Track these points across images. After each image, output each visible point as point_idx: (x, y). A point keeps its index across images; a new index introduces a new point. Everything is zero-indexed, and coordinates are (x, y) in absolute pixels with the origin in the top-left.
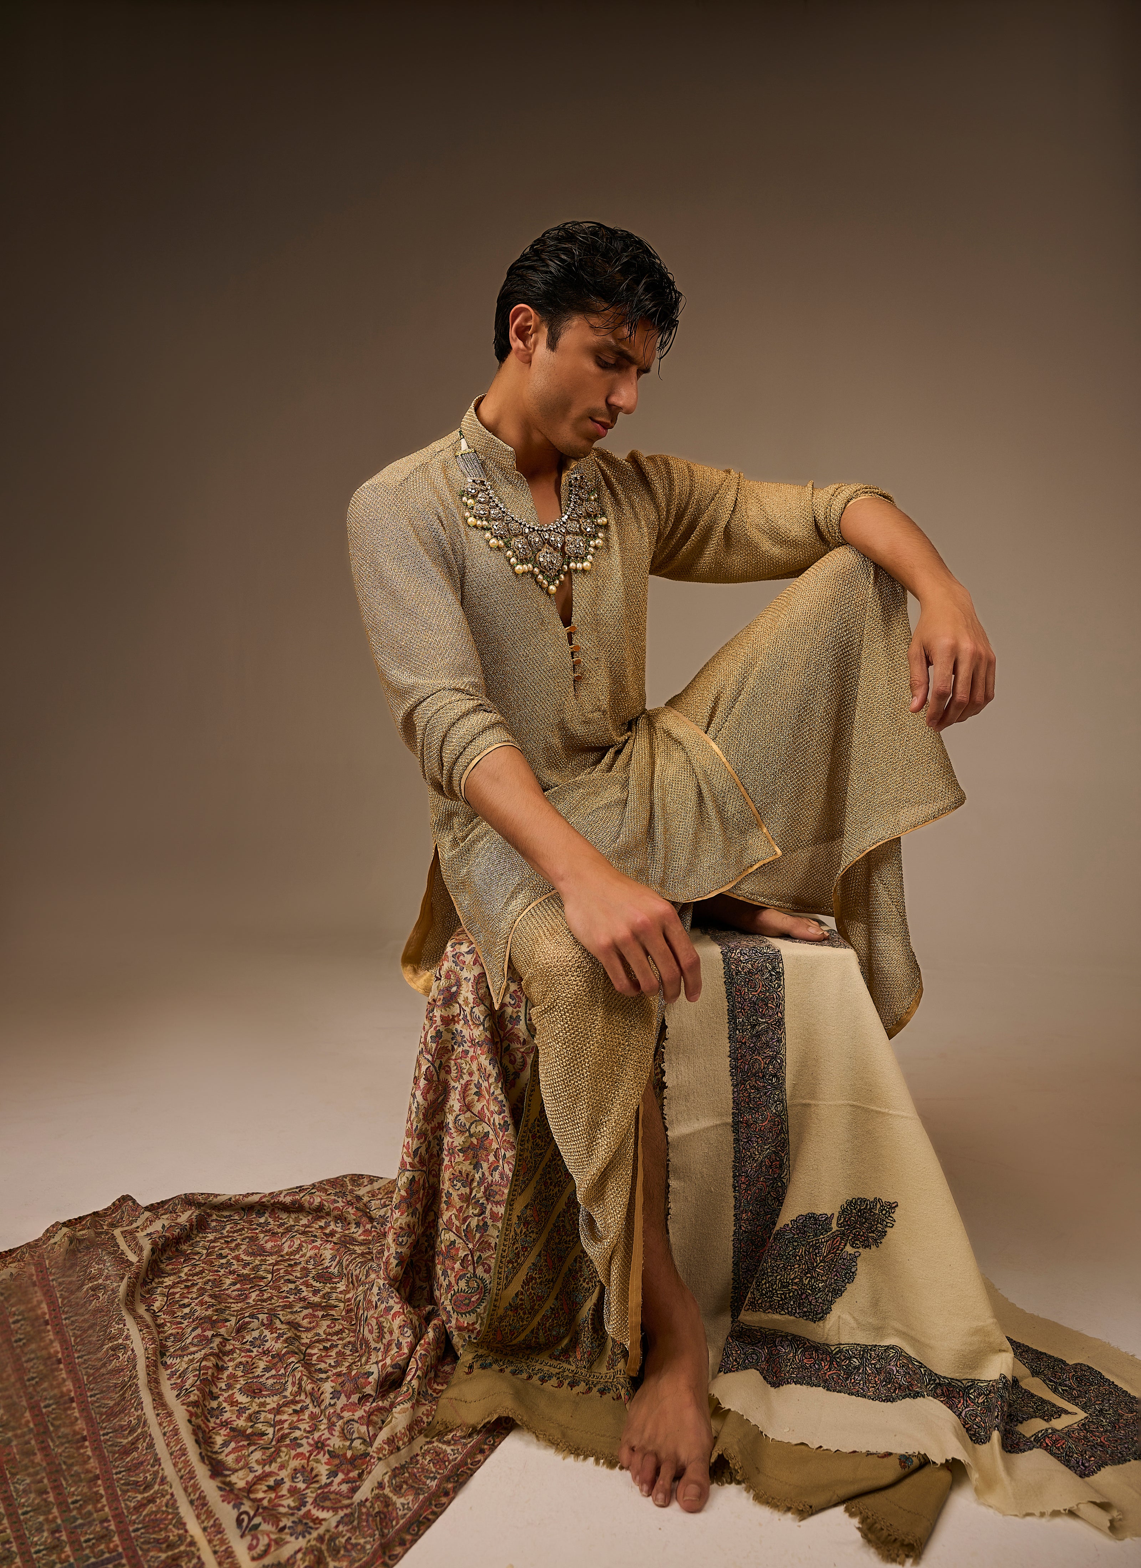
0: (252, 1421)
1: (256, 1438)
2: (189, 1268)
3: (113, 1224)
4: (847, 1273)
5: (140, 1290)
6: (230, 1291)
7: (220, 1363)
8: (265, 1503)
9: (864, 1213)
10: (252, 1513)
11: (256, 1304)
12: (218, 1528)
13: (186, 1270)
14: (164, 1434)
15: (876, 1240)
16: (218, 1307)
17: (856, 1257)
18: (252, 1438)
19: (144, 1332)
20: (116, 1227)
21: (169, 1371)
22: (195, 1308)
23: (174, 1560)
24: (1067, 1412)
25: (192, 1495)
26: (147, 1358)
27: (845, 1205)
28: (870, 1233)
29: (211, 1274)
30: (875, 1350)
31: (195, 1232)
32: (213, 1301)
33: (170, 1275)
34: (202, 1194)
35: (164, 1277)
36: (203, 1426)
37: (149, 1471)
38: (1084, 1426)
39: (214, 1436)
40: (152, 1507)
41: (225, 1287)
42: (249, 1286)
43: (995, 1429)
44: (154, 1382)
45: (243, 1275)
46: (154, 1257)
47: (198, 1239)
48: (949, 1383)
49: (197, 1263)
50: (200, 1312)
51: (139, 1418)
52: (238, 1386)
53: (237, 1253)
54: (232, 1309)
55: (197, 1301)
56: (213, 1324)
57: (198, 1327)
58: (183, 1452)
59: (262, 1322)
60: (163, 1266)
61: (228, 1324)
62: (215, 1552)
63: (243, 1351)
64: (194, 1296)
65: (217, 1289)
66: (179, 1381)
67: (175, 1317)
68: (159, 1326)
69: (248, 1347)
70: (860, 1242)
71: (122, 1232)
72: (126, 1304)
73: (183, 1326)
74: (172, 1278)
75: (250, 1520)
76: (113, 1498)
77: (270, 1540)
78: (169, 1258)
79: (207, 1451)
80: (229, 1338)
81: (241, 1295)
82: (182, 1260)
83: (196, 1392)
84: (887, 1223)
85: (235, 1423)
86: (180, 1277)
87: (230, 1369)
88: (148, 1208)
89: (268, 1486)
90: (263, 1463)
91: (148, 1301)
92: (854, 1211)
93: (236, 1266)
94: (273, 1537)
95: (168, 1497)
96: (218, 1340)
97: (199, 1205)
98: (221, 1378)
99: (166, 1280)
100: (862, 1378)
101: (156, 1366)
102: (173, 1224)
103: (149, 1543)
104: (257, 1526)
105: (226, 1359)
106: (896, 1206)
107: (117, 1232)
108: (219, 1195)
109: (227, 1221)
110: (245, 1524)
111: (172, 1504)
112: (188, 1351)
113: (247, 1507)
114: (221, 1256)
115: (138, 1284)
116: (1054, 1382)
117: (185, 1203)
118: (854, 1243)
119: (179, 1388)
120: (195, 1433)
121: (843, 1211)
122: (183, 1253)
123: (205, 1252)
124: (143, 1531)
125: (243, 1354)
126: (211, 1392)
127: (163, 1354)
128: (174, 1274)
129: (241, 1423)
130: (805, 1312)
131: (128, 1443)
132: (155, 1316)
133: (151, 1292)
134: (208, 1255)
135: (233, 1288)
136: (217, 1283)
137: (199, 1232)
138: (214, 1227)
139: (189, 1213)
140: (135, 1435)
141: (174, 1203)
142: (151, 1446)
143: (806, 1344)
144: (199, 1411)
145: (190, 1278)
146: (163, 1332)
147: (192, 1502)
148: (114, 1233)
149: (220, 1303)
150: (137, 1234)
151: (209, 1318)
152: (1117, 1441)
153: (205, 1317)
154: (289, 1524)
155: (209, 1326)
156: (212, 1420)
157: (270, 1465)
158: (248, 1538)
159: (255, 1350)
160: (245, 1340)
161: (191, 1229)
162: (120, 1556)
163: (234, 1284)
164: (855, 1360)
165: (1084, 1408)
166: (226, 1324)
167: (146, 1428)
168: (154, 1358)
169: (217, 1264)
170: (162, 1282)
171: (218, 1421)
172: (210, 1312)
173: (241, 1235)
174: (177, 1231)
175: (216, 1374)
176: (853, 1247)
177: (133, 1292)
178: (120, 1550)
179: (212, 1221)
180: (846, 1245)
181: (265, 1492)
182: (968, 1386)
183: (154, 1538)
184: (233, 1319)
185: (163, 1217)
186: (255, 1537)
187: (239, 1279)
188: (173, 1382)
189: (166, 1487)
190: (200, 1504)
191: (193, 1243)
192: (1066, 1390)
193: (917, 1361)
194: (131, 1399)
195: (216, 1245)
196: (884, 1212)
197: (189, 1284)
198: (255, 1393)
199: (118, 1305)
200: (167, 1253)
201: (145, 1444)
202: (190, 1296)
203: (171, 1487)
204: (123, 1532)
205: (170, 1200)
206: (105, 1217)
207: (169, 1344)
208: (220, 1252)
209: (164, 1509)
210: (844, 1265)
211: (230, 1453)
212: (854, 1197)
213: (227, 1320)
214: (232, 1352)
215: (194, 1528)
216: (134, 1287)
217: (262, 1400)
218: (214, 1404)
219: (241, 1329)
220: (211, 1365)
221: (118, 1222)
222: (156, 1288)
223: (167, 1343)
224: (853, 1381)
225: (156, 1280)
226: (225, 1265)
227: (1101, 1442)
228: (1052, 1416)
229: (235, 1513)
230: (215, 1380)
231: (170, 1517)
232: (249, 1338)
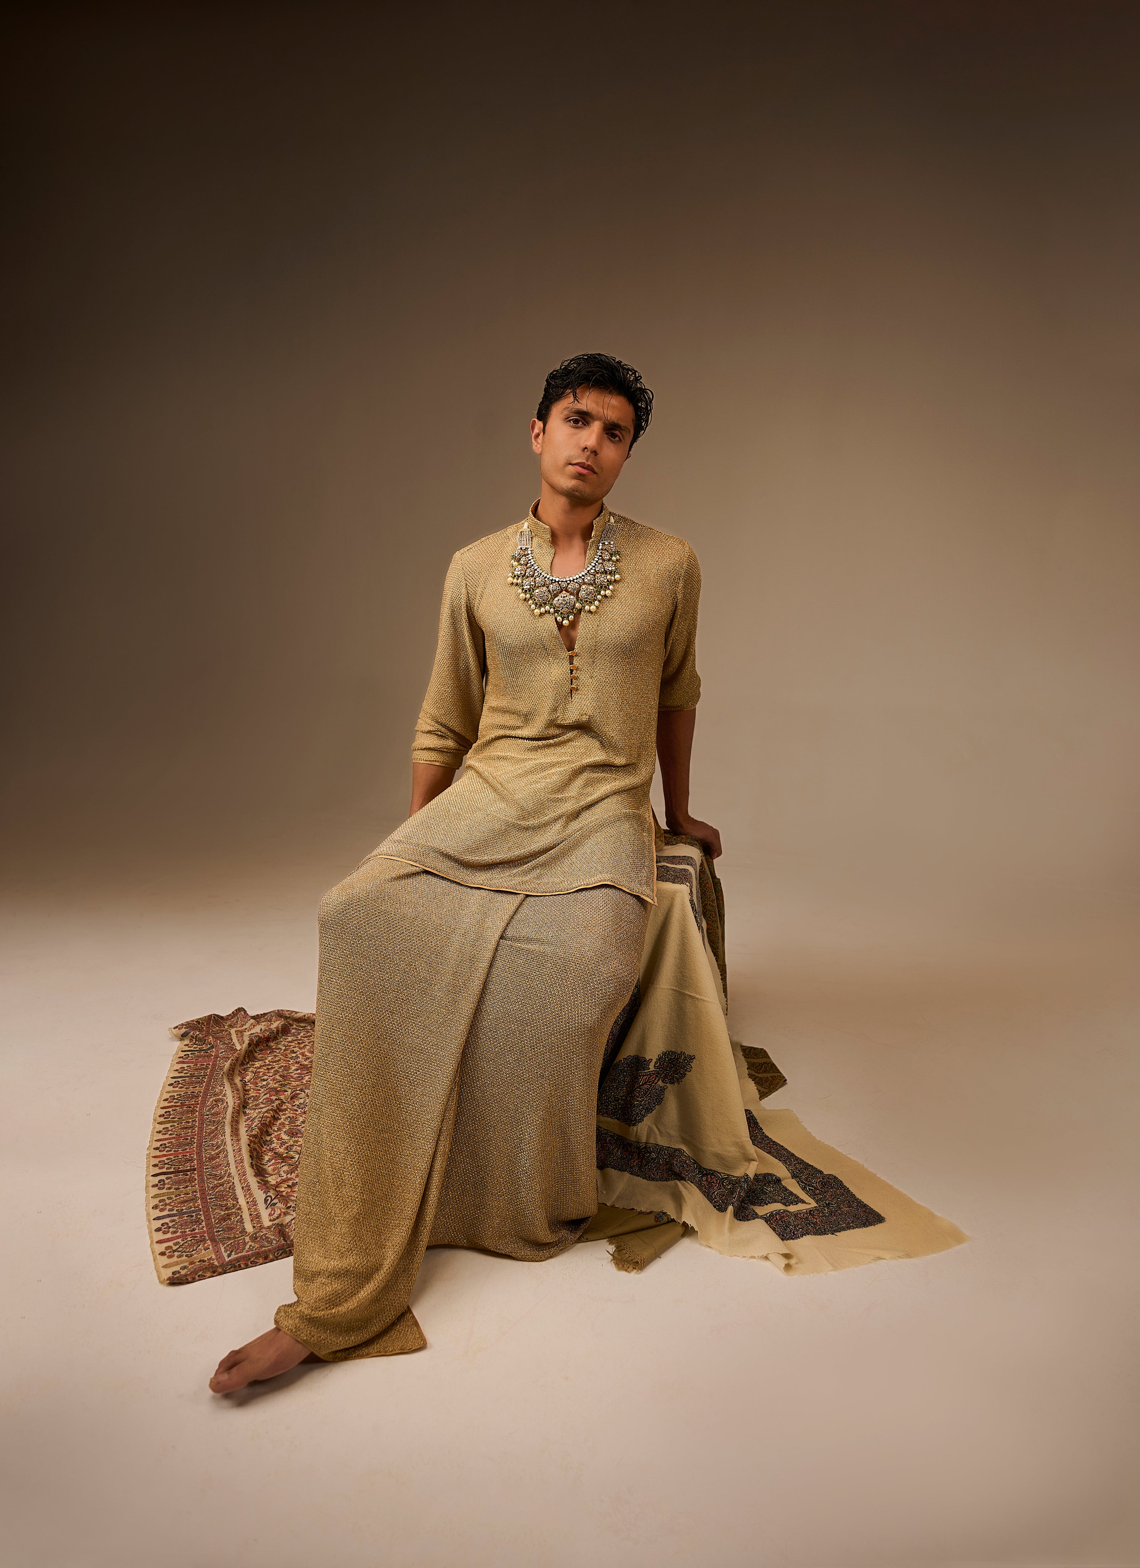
0: (287, 1150)
1: (287, 1159)
2: (272, 1057)
3: (231, 1026)
4: (658, 1098)
5: (239, 1068)
6: (293, 1073)
7: (276, 1116)
8: (284, 1194)
9: (673, 1061)
10: (273, 1197)
11: (307, 1083)
12: (255, 1203)
13: (270, 1058)
14: (234, 1151)
15: (678, 1079)
16: (283, 1083)
17: (664, 1089)
18: (283, 1159)
19: (235, 1093)
20: (233, 1027)
21: (246, 1117)
22: (270, 1082)
23: (227, 1215)
24: (803, 1202)
25: (243, 1184)
26: (234, 1108)
27: (661, 1055)
28: (675, 1074)
29: (285, 1062)
30: (667, 1150)
31: (280, 1035)
32: (281, 1079)
33: (259, 1060)
34: (288, 1011)
35: (256, 1062)
36: (258, 1149)
37: (223, 1169)
38: (810, 1212)
39: (264, 1155)
40: (221, 1188)
41: (291, 1071)
42: (305, 1072)
43: (730, 1205)
44: (235, 1122)
45: (304, 1065)
46: (250, 1049)
47: (282, 1040)
48: (713, 1173)
49: (277, 1055)
50: (272, 1085)
51: (222, 1140)
52: (284, 1130)
53: (303, 1051)
54: (292, 1085)
55: (271, 1078)
56: (277, 1092)
57: (267, 1093)
58: (242, 1161)
59: (307, 1094)
60: (256, 1055)
61: (286, 1093)
62: (251, 1215)
63: (292, 1110)
64: (271, 1075)
65: (286, 1072)
66: (250, 1123)
67: (257, 1086)
68: (246, 1091)
69: (296, 1108)
70: (668, 1080)
71: (236, 1031)
72: (228, 1075)
73: (260, 1092)
74: (260, 1062)
75: (272, 1200)
76: (202, 1181)
77: (281, 1212)
78: (261, 1050)
79: (258, 1162)
80: (285, 1102)
81: (300, 1077)
82: (269, 1052)
83: (257, 1130)
84: (687, 1068)
85: (278, 1150)
86: (265, 1062)
87: (282, 1119)
88: (253, 1017)
89: (288, 1185)
90: (287, 1173)
91: (243, 1075)
92: (667, 1059)
93: (301, 1059)
94: (283, 1211)
95: (231, 1184)
96: (278, 1102)
97: (286, 1018)
98: (275, 1124)
99: (256, 1063)
100: (656, 1166)
101: (238, 1113)
102: (267, 1029)
103: (217, 1206)
104: (275, 1204)
105: (281, 1113)
106: (694, 1058)
107: (233, 1031)
108: (298, 1012)
109: (303, 1030)
110: (268, 1202)
111: (233, 1187)
112: (259, 1107)
113: (272, 1193)
114: (293, 1052)
115: (238, 1064)
116: (805, 1183)
117: (278, 1016)
118: (664, 1080)
119: (249, 1126)
120: (251, 1151)
121: (660, 1059)
122: (270, 1048)
123: (284, 1048)
124: (214, 1199)
125: (292, 1112)
126: (267, 1131)
127: (244, 1107)
128: (262, 1060)
129: (281, 1150)
130: (626, 1119)
131: (215, 1154)
132: (244, 1084)
133: (245, 1070)
134: (285, 1050)
135: (296, 1072)
136: (287, 1068)
137: (283, 1035)
138: (294, 1033)
139: (279, 1022)
140: (219, 1150)
141: (271, 1015)
142: (226, 1156)
143: (624, 1142)
144: (257, 1141)
145: (271, 1064)
146: (248, 1094)
147: (243, 1188)
148: (231, 1031)
149: (285, 1080)
150: (245, 1033)
151: (275, 1089)
152: (827, 1222)
153: (273, 1088)
154: (293, 1205)
155: (275, 1093)
156: (265, 1147)
157: (291, 1174)
158: (270, 1210)
159: (299, 1110)
160: (294, 1104)
161: (277, 1033)
162: (200, 1210)
163: (297, 1070)
164: (653, 1154)
165: (817, 1202)
166: (285, 1093)
167: (225, 1146)
168: (238, 1109)
169: (290, 1056)
170: (254, 1065)
171: (268, 1148)
172: (277, 1085)
173: (309, 1039)
174: (267, 1033)
175: (272, 1121)
176: (664, 1082)
177: (234, 1069)
178: (200, 1207)
179: (293, 1029)
180: (659, 1080)
181: (285, 1188)
182: (724, 1178)
183: (219, 1204)
184: (290, 1091)
185: (262, 1023)
186: (273, 1210)
187: (301, 1067)
188: (247, 1123)
189: (231, 1179)
190: (247, 1189)
191: (278, 1042)
192: (812, 1189)
193: (693, 1160)
194: (220, 1130)
195: (292, 1044)
196: (686, 1061)
197: (270, 1067)
198: (293, 1134)
199: (222, 1075)
200: (260, 1046)
201: (224, 1155)
202: (268, 1075)
203: (233, 1179)
204: (204, 1199)
205: (269, 1013)
206: (227, 1020)
207: (250, 1102)
208: (293, 1049)
209: (228, 1190)
210: (656, 1093)
211: (271, 1165)
212: (668, 1050)
213: (286, 1091)
214: (286, 1110)
215: (242, 1201)
216: (235, 1066)
217: (296, 1139)
218: (268, 1138)
219: (294, 1097)
220: (270, 1116)
221: (235, 1024)
222: (250, 1068)
223: (249, 1101)
224: (650, 1167)
225: (250, 1063)
226: (294, 1058)
227: (816, 1222)
228: (792, 1203)
229: (264, 1196)
230: (271, 1125)
231: (230, 1194)
232: (297, 1103)
